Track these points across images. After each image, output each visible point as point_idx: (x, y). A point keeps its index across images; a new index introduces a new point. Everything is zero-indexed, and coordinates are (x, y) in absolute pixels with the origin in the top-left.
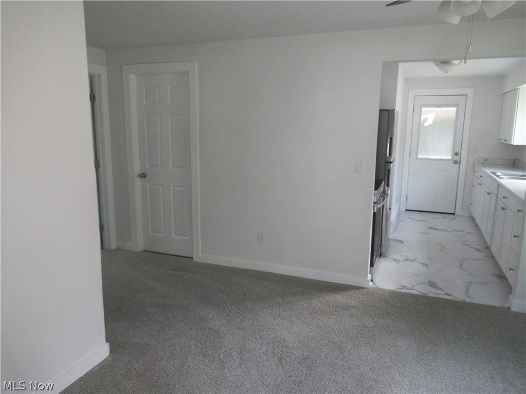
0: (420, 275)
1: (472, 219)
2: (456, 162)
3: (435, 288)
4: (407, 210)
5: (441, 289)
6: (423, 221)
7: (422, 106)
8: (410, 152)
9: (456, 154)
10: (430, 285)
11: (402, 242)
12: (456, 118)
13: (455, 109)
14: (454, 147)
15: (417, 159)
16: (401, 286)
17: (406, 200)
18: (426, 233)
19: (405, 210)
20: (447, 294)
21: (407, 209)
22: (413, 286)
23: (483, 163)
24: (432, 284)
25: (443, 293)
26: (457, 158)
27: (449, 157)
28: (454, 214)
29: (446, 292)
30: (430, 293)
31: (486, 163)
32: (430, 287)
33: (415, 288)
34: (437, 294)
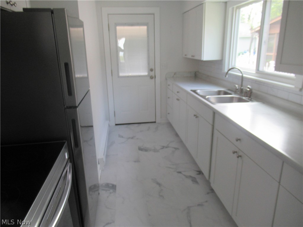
1: (170, 125)
2: (152, 78)
4: (116, 125)
6: (132, 138)
7: (117, 24)
8: (112, 71)
9: (152, 70)
11: (114, 187)
12: (148, 37)
13: (145, 27)
14: (149, 64)
15: (119, 77)
17: (115, 116)
18: (137, 161)
19: (115, 125)
21: (117, 123)
23: (173, 77)
26: (152, 74)
27: (146, 73)
28: (155, 122)
31: (176, 76)
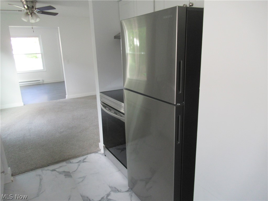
0: (81, 179)
3: (64, 172)
5: (60, 173)
10: (69, 172)
16: (85, 162)
20: (54, 170)
22: (79, 165)
24: (68, 174)
25: (57, 170)
29: (55, 172)
30: (66, 166)
32: (68, 171)
33: (77, 164)
34: (61, 167)
